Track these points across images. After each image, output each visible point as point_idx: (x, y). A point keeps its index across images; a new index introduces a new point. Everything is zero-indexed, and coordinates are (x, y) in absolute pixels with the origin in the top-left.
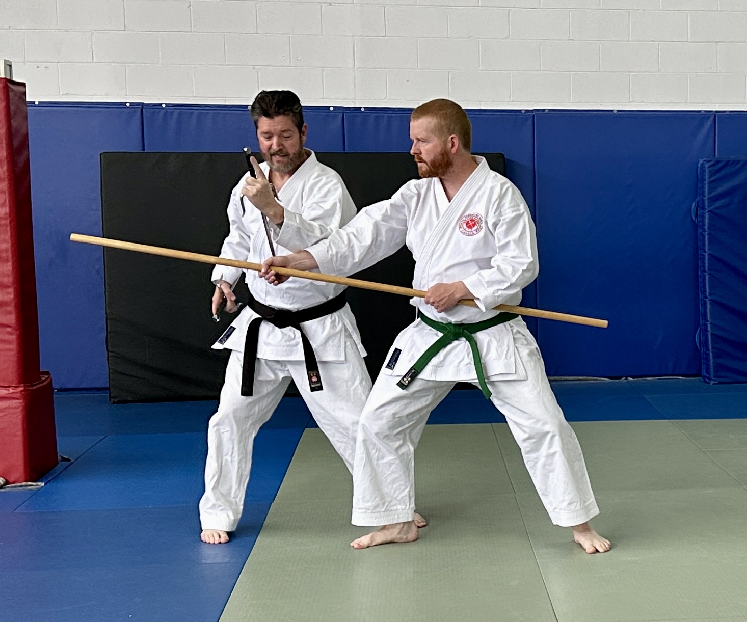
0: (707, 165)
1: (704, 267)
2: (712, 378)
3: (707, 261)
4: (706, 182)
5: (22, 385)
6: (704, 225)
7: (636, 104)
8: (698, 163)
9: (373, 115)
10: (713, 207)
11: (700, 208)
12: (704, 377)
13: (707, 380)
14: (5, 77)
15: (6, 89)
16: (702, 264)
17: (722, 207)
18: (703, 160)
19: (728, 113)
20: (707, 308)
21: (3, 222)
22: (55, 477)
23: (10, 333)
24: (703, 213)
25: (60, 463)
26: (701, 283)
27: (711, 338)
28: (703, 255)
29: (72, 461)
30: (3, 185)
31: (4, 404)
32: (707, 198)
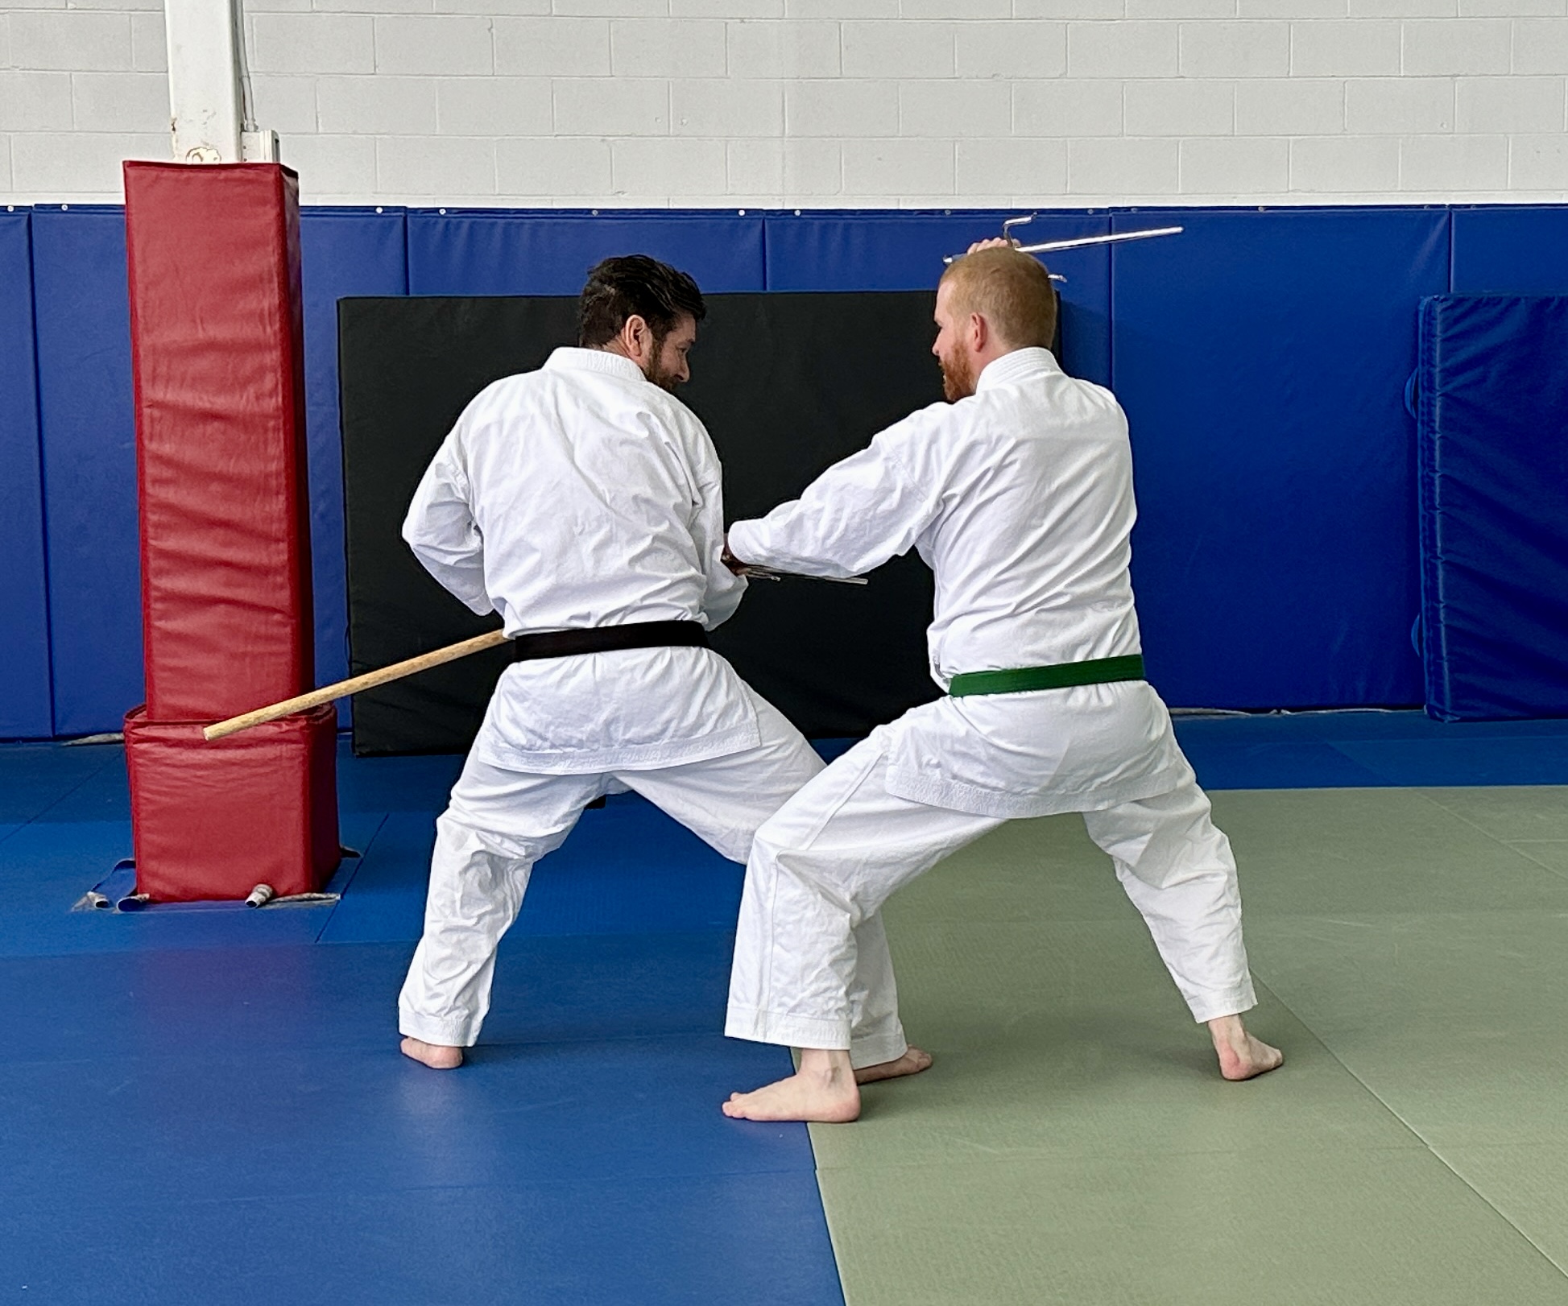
0: (1439, 308)
1: (1432, 499)
2: (1447, 709)
3: (1437, 490)
4: (1437, 340)
6: (1433, 421)
7: (1300, 194)
8: (1419, 302)
9: (816, 222)
10: (1449, 387)
11: (1423, 388)
12: (1430, 708)
13: (1438, 714)
14: (276, 162)
15: (280, 185)
16: (1426, 494)
17: (1466, 386)
18: (1431, 298)
19: (1475, 209)
20: (1437, 578)
21: (271, 423)
22: (348, 885)
23: (280, 624)
24: (1429, 399)
25: (344, 859)
26: (1424, 529)
27: (1446, 634)
28: (1428, 476)
29: (362, 856)
30: (273, 357)
31: (270, 751)
32: (1438, 369)
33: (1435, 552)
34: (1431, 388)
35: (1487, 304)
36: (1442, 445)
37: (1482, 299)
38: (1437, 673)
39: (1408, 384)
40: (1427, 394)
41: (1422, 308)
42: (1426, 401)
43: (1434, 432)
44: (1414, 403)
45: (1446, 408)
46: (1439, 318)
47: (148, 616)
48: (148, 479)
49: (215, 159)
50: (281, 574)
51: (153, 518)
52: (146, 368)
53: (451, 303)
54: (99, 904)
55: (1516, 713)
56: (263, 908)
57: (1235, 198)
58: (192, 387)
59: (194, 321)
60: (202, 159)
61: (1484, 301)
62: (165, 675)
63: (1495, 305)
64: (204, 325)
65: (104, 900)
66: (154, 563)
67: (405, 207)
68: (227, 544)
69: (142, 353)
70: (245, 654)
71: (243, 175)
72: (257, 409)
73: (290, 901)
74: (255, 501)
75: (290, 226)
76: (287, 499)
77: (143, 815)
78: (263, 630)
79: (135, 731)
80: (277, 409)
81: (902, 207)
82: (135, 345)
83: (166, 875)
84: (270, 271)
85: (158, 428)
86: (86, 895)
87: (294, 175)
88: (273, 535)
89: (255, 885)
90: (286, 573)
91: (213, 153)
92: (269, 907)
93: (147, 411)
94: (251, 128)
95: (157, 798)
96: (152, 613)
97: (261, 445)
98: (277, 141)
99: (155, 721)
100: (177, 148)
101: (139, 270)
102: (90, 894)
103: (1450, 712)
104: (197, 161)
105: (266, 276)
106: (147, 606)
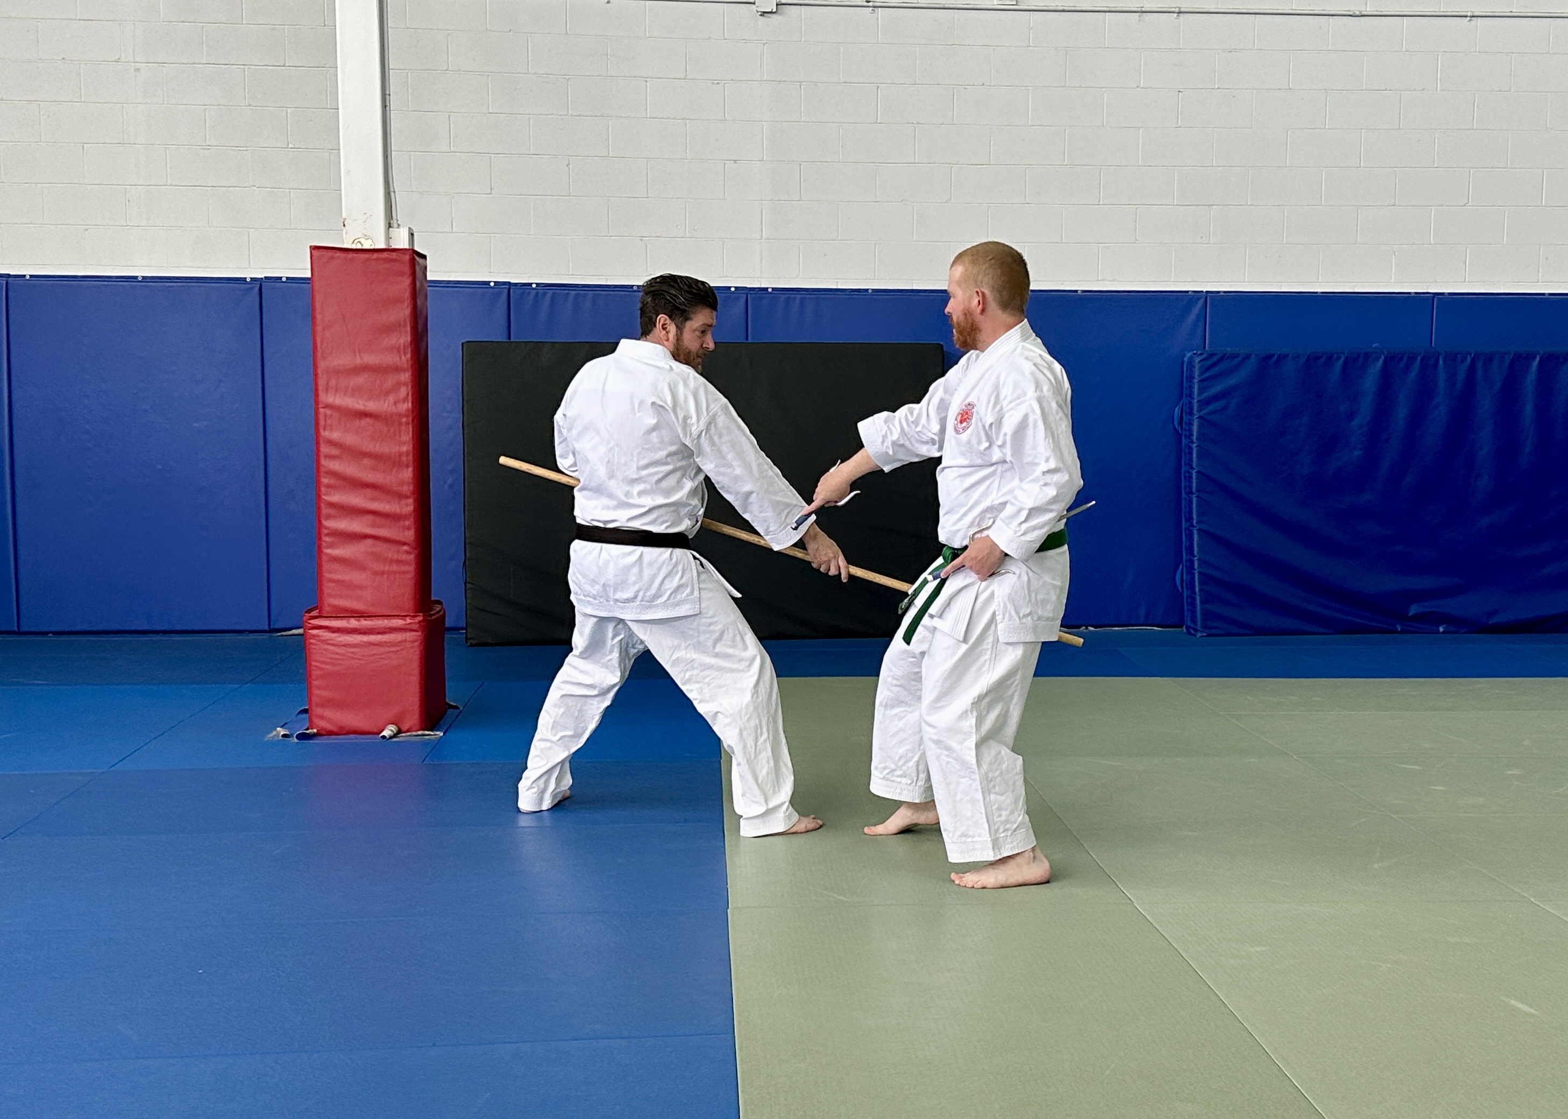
0: (1197, 360)
1: (1191, 487)
2: (1199, 629)
3: (1194, 481)
4: (1196, 381)
5: (420, 614)
6: (1192, 435)
7: (1106, 282)
8: (1184, 356)
9: (783, 296)
10: (1204, 412)
11: (1186, 412)
12: (1188, 628)
13: (1192, 631)
14: (411, 248)
15: (413, 263)
16: (1187, 484)
17: (1216, 412)
18: (1192, 353)
19: (1223, 294)
20: (1193, 540)
21: (404, 420)
22: (450, 726)
23: (408, 553)
24: (1190, 420)
25: (448, 710)
26: (1185, 507)
27: (1199, 579)
28: (1189, 472)
29: (461, 708)
30: (406, 376)
31: (399, 637)
32: (1196, 401)
33: (1192, 523)
34: (1191, 414)
35: (1228, 358)
36: (1197, 451)
37: (1225, 354)
38: (1193, 604)
39: (1176, 409)
40: (1188, 416)
41: (1186, 359)
42: (1187, 421)
43: (1192, 442)
44: (1181, 423)
45: (1200, 427)
46: (1197, 366)
47: (320, 547)
48: (322, 455)
49: (371, 245)
50: (408, 519)
51: (325, 481)
52: (322, 382)
53: (538, 345)
54: (284, 736)
55: (1247, 632)
56: (390, 740)
57: (1062, 284)
58: (353, 395)
59: (355, 352)
60: (362, 245)
61: (1227, 355)
62: (330, 584)
63: (1237, 357)
64: (362, 354)
65: (288, 733)
66: (325, 511)
67: (509, 282)
68: (373, 499)
69: (319, 371)
70: (383, 573)
71: (387, 256)
72: (394, 410)
73: (409, 736)
74: (392, 470)
75: (420, 291)
76: (414, 470)
77: (313, 677)
78: (396, 556)
79: (309, 621)
80: (408, 410)
81: (840, 287)
82: (315, 366)
83: (328, 717)
84: (405, 320)
85: (329, 422)
86: (276, 730)
87: (424, 257)
88: (404, 493)
89: (387, 725)
90: (412, 519)
91: (370, 242)
92: (394, 740)
93: (322, 410)
94: (395, 225)
95: (323, 666)
96: (324, 544)
97: (397, 433)
98: (412, 234)
99: (324, 615)
100: (346, 238)
101: (319, 317)
102: (278, 729)
103: (1200, 629)
104: (359, 247)
105: (402, 323)
106: (320, 539)
